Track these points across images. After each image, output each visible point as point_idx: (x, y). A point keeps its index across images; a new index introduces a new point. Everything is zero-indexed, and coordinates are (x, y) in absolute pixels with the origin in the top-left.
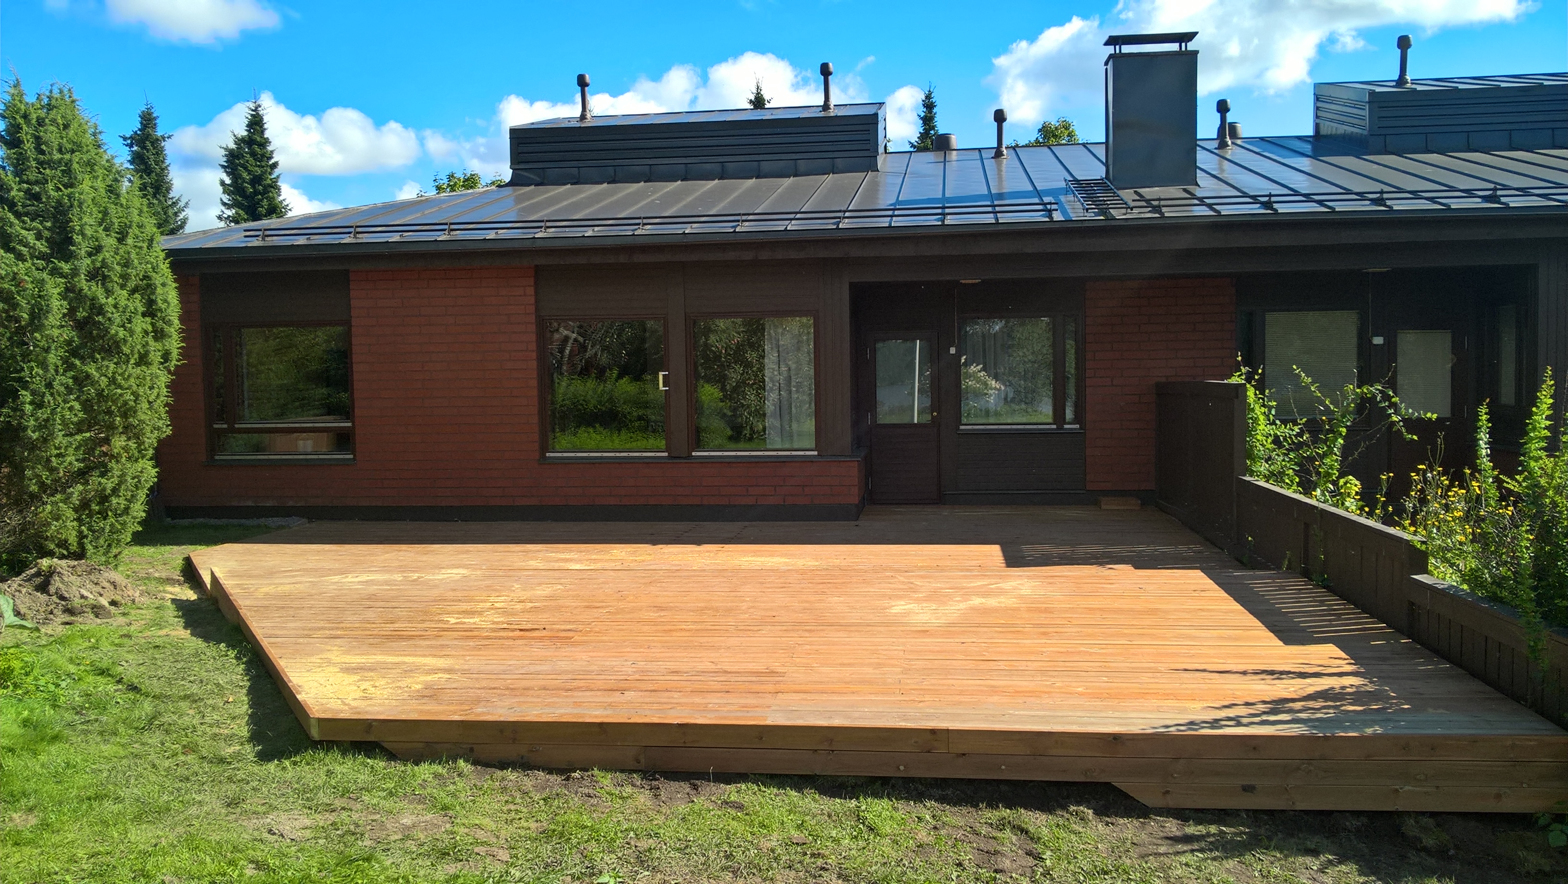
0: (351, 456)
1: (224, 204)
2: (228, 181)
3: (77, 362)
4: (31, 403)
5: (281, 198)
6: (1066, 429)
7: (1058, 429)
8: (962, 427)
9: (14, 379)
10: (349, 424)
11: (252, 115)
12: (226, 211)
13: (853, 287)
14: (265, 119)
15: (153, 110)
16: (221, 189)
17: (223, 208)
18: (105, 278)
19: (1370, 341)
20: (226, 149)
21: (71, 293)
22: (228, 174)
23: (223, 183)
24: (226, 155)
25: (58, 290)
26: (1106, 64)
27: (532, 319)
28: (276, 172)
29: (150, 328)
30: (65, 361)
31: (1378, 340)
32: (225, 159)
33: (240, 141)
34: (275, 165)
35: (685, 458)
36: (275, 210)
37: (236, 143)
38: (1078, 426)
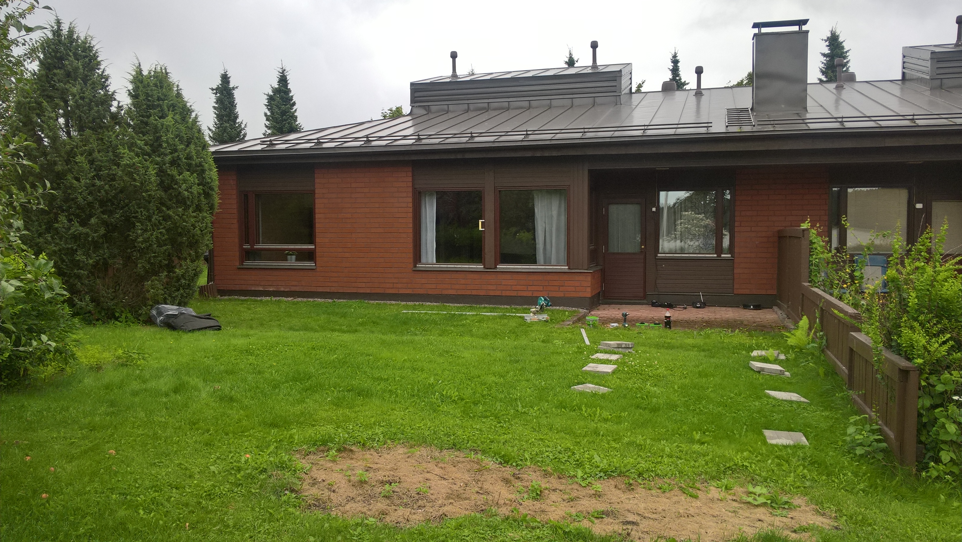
0: (314, 264)
1: (266, 127)
2: (269, 114)
3: (164, 209)
4: (141, 229)
5: (297, 123)
6: (723, 257)
7: (718, 257)
8: (659, 255)
9: (134, 217)
10: (313, 247)
11: (280, 76)
12: (268, 131)
13: (590, 171)
14: (288, 78)
15: (227, 73)
16: (265, 118)
17: (266, 129)
18: (179, 165)
19: (915, 207)
20: (268, 95)
21: (161, 172)
22: (269, 110)
23: (266, 115)
24: (267, 99)
25: (155, 171)
26: (753, 39)
27: (410, 189)
28: (295, 108)
29: (202, 192)
30: (158, 208)
31: (919, 206)
32: (267, 101)
33: (275, 91)
34: (294, 104)
35: (494, 269)
36: (294, 129)
37: (273, 92)
38: (730, 255)
